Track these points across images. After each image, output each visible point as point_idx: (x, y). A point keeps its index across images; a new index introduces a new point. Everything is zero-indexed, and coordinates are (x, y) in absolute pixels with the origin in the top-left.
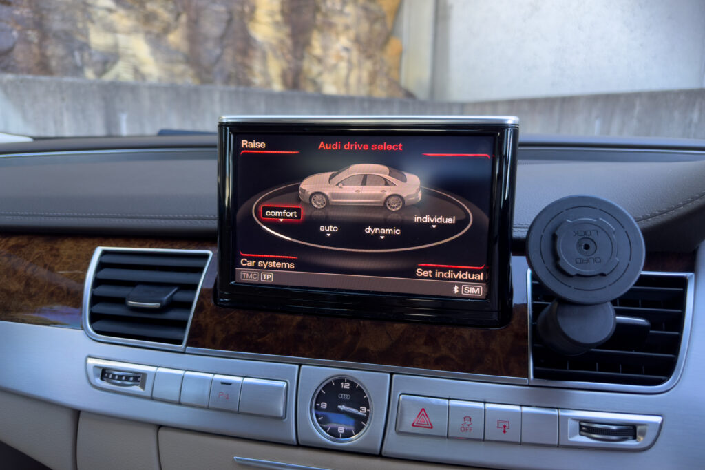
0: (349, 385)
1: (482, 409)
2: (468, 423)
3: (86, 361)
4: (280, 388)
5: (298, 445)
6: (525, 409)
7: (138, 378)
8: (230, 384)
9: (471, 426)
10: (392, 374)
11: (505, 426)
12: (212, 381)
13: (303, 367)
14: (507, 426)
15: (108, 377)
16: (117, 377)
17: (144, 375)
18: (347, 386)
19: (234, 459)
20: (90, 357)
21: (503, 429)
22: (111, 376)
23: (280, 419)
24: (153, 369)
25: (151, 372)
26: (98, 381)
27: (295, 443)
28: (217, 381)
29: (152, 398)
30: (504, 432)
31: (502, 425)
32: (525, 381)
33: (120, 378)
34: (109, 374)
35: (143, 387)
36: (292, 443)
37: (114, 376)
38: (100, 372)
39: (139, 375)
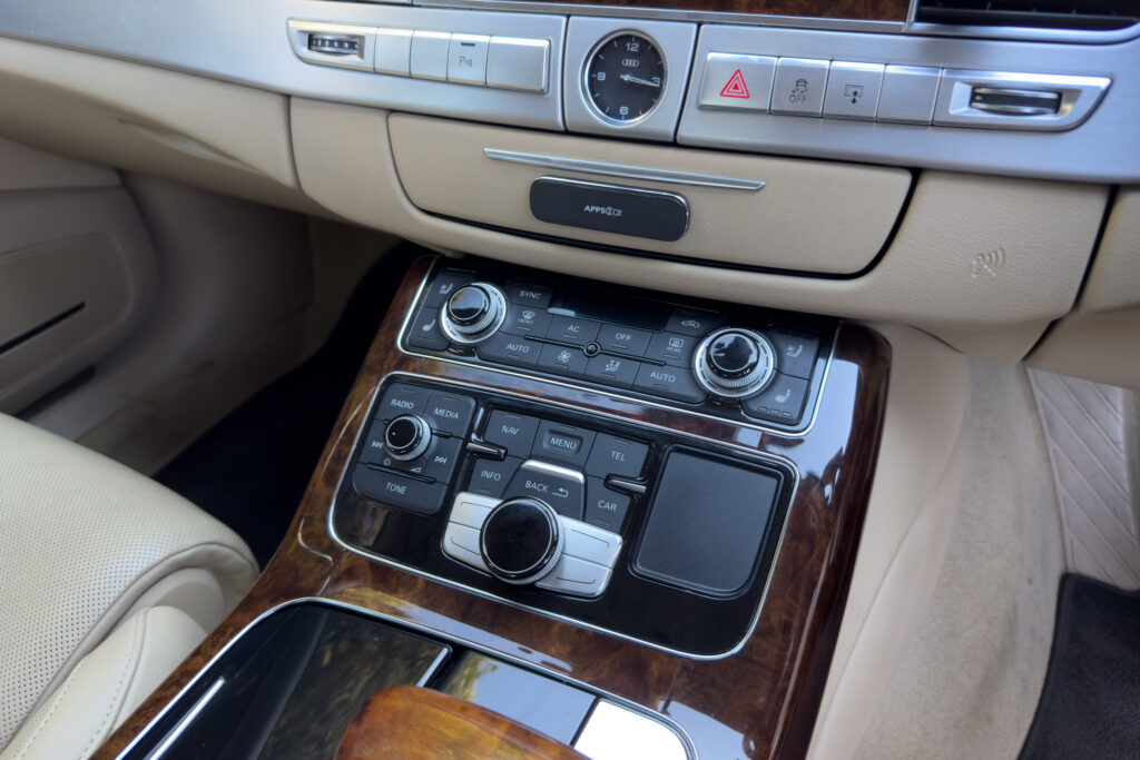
0: (638, 45)
1: (825, 69)
2: (802, 88)
3: (287, 23)
4: (540, 50)
5: (567, 133)
6: (891, 69)
7: (352, 44)
8: (473, 45)
9: (805, 93)
10: (699, 25)
11: (855, 93)
12: (450, 42)
13: (572, 18)
14: (858, 91)
15: (317, 45)
16: (327, 43)
17: (362, 38)
18: (634, 48)
19: (484, 152)
20: (291, 19)
21: (852, 98)
22: (320, 43)
23: (541, 93)
24: (372, 31)
25: (370, 35)
26: (304, 51)
27: (562, 128)
28: (455, 42)
29: (375, 72)
30: (854, 101)
31: (851, 91)
32: (901, 27)
33: (331, 43)
34: (317, 40)
35: (361, 55)
36: (556, 129)
37: (323, 41)
38: (306, 39)
39: (355, 40)
